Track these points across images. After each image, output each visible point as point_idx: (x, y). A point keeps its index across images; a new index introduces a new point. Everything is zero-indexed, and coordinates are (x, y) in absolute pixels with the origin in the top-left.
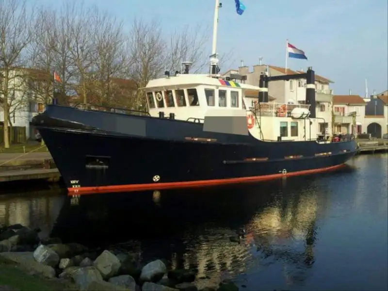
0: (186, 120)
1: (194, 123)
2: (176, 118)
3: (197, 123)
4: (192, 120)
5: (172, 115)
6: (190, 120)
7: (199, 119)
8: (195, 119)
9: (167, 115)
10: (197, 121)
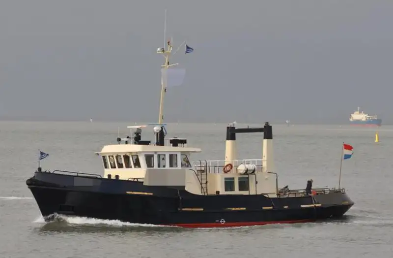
0: (127, 179)
1: (134, 182)
2: (120, 178)
3: (136, 182)
4: (132, 180)
5: (117, 177)
6: (130, 180)
7: (137, 179)
8: (134, 179)
9: (113, 177)
10: (136, 180)
